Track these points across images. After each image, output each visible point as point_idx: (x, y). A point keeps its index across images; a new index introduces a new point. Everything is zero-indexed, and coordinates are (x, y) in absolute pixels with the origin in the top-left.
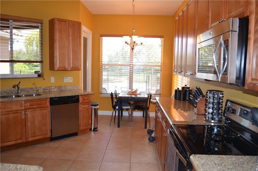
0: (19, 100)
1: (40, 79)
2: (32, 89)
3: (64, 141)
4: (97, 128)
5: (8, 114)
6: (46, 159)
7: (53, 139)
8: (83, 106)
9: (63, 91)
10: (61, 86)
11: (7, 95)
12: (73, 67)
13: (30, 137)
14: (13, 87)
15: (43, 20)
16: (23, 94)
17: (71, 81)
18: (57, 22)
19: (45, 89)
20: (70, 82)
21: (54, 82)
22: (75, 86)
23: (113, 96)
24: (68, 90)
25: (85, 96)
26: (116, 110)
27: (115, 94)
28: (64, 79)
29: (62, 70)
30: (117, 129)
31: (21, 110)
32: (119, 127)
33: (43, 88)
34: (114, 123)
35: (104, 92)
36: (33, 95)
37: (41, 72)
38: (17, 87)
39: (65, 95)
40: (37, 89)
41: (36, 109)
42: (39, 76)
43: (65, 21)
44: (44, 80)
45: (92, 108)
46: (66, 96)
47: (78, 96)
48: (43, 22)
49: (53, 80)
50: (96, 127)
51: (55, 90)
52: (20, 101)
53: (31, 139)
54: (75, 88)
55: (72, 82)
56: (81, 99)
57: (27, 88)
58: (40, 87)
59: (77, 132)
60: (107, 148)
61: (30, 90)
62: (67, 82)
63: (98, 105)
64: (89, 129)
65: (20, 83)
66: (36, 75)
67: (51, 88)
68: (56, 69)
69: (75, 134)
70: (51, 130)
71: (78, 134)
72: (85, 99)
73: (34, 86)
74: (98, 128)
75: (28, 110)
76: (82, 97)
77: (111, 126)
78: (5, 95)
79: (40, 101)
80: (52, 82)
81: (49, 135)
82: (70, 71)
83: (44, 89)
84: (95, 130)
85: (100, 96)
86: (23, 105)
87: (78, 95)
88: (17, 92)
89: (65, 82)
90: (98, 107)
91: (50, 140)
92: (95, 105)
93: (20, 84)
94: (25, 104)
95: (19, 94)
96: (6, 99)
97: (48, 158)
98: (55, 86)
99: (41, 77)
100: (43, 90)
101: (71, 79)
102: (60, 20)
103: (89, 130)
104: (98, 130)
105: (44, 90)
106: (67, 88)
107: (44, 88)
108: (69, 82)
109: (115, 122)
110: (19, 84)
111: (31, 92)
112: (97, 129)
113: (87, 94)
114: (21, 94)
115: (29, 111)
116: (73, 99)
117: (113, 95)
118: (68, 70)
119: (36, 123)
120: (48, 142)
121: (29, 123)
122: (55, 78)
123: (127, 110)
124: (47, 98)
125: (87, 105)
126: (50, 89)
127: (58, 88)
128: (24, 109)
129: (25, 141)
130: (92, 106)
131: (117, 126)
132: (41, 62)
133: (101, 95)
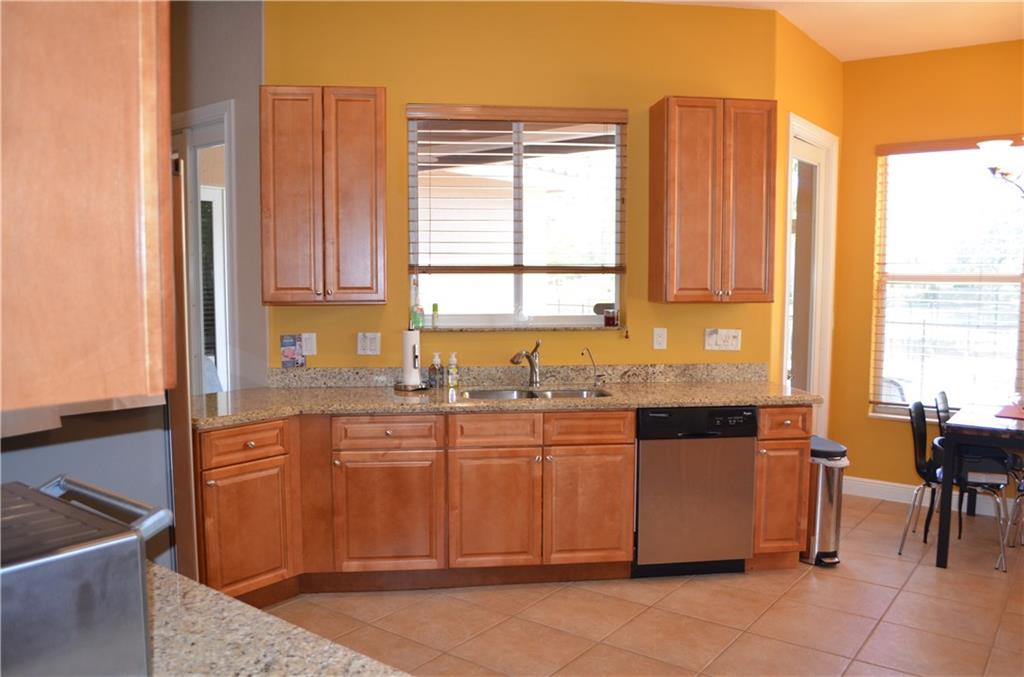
0: (525, 409)
1: (612, 334)
2: (582, 369)
3: (683, 586)
4: (834, 554)
5: (487, 457)
6: (597, 644)
7: (640, 572)
8: (772, 453)
9: (699, 382)
10: (693, 365)
11: (495, 388)
12: (741, 286)
13: (554, 549)
14: (512, 361)
15: (626, 111)
16: (546, 388)
17: (736, 345)
18: (675, 113)
19: (630, 373)
20: (731, 348)
21: (664, 346)
22: (750, 364)
23: (927, 419)
24: (719, 381)
25: (784, 409)
26: (934, 485)
27: (938, 412)
28: (707, 338)
29: (695, 299)
30: (930, 572)
31: (529, 446)
32: (942, 562)
33: (621, 369)
34: (925, 541)
35: (889, 395)
36: (582, 395)
37: (617, 308)
38: (525, 362)
39: (697, 401)
40: (598, 373)
41: (584, 447)
42: (610, 321)
43: (707, 104)
44: (627, 337)
45: (818, 465)
46: (700, 405)
47: (753, 409)
48: (626, 119)
49: (660, 338)
50: (832, 550)
51: (668, 380)
52: (526, 412)
53: (557, 558)
54: (750, 376)
55: (739, 348)
56: (765, 423)
57: (562, 367)
58: (610, 366)
59: (743, 561)
60: (863, 652)
61: (573, 374)
62: (717, 348)
63: (843, 454)
64: (798, 554)
65: (538, 345)
66: (600, 321)
67: (651, 370)
68: (670, 298)
69: (735, 567)
70: (636, 535)
71: (746, 568)
72: (781, 424)
73: (585, 361)
74: (840, 554)
75: (553, 448)
76: (771, 414)
77: (903, 552)
78: (489, 389)
79: (599, 419)
80: (656, 347)
81: (624, 555)
82: (726, 303)
83: (625, 373)
84: (826, 560)
85: (871, 414)
86: (539, 428)
87: (753, 404)
88: (528, 378)
89: (707, 348)
90: (844, 462)
91: (632, 573)
92: (829, 455)
93: (539, 349)
94: (547, 427)
95: (536, 388)
96: (482, 403)
97: (605, 642)
98: (670, 363)
99: (616, 328)
100: (622, 377)
101: (735, 337)
102: (689, 104)
103: (798, 558)
104: (838, 562)
105: (626, 377)
106: (715, 371)
107: (626, 370)
108: (724, 348)
109: (928, 540)
110: (535, 350)
111: (578, 382)
112: (837, 560)
113: (791, 403)
114: (541, 389)
115: (558, 452)
116: (732, 421)
117: (926, 414)
118: (722, 302)
119: (581, 499)
120: (623, 578)
121: (554, 498)
122: (668, 332)
123: (994, 488)
124: (626, 410)
125: (789, 449)
126: (647, 373)
127: (678, 371)
128: (541, 443)
129: (537, 562)
130: (812, 456)
131: (935, 562)
132: (618, 270)
133: (874, 411)
